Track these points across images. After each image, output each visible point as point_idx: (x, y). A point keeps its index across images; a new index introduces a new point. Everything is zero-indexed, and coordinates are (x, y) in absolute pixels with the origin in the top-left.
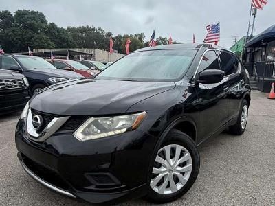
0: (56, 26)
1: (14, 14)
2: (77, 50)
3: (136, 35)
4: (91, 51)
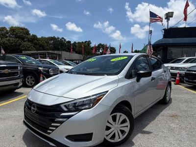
1: (8, 29)
2: (51, 52)
3: (85, 42)
4: (60, 52)
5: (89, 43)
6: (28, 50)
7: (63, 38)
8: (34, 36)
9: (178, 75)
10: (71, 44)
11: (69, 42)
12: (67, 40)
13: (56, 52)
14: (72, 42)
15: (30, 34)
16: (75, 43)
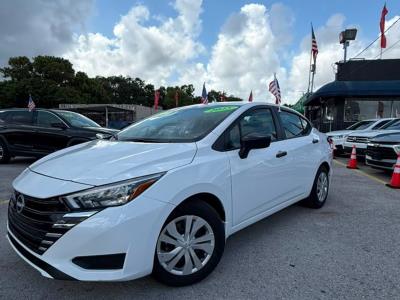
0: (86, 77)
1: (32, 61)
2: (114, 106)
3: (183, 87)
4: (132, 108)
5: (190, 89)
6: (71, 103)
7: (138, 79)
8: (82, 75)
9: (354, 151)
10: (153, 92)
11: (150, 87)
12: (146, 83)
13: (124, 106)
14: (156, 88)
15: (73, 71)
16: (162, 89)
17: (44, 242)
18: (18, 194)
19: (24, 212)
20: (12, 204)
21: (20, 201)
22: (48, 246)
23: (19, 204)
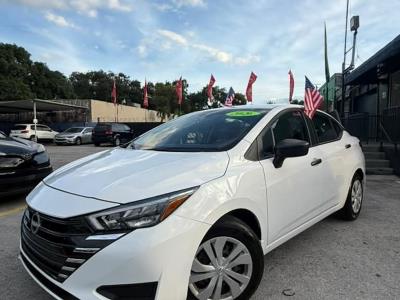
7: (121, 75)
11: (136, 84)
12: (132, 79)
14: (143, 85)
16: (150, 85)
17: (65, 268)
18: (32, 212)
19: (40, 232)
20: (26, 222)
21: (36, 219)
22: (69, 273)
23: (33, 223)
